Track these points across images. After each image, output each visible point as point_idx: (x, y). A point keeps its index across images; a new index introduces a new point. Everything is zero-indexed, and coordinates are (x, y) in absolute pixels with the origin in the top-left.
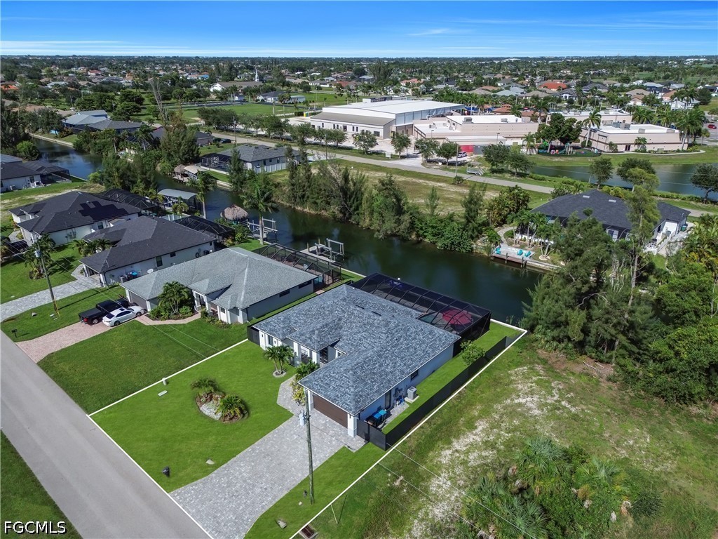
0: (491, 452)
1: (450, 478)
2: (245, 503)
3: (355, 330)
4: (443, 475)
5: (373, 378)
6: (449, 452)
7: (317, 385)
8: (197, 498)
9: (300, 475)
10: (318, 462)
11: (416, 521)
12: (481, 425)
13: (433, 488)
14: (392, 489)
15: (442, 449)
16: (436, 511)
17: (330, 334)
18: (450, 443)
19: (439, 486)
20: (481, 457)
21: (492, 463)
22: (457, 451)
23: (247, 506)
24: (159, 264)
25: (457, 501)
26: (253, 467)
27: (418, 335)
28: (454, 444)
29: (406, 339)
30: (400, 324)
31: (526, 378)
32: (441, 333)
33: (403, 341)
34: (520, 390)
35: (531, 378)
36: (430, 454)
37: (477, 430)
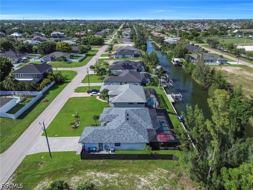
0: (102, 184)
5: (97, 136)
6: (93, 173)
12: (116, 175)
13: (72, 178)
15: (94, 171)
17: (109, 118)
22: (95, 175)
24: (121, 84)
27: (131, 132)
28: (99, 173)
29: (125, 131)
30: (129, 126)
31: (160, 175)
32: (142, 137)
33: (123, 131)
34: (149, 176)
35: (162, 176)
36: (89, 170)
37: (111, 175)
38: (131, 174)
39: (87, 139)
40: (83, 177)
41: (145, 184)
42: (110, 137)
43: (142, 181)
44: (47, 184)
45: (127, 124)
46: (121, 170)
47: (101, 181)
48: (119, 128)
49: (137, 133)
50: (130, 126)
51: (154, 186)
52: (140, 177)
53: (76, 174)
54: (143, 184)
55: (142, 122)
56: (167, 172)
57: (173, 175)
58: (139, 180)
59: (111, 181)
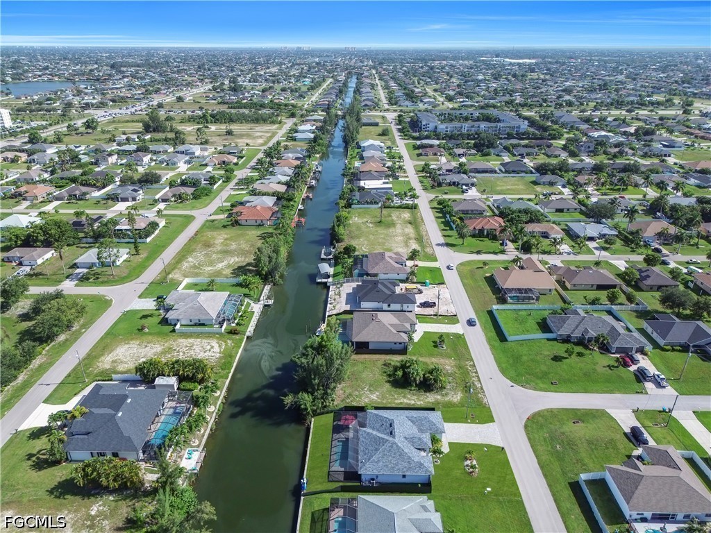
0: (407, 396)
1: (426, 399)
4: (427, 401)
11: (446, 400)
13: (434, 400)
16: (439, 397)
19: (431, 399)
20: (411, 397)
21: (411, 394)
22: (415, 402)
25: (432, 395)
40: (425, 401)
41: (373, 395)
43: (375, 397)
44: (453, 399)
47: (409, 398)
51: (366, 394)
52: (377, 400)
53: (433, 403)
54: (375, 395)
55: (373, 432)
58: (378, 398)
59: (401, 398)
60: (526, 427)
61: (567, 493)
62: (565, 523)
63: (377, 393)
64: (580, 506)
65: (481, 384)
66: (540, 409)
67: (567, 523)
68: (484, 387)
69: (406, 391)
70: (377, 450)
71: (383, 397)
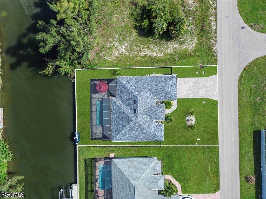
0: (151, 46)
1: (166, 49)
2: (207, 83)
3: (147, 103)
4: (167, 52)
6: (159, 55)
7: (175, 93)
8: (214, 94)
9: (192, 79)
10: (186, 79)
11: (182, 49)
12: (142, 54)
13: (172, 51)
14: (179, 59)
15: (159, 57)
16: (177, 46)
18: (155, 57)
19: (170, 50)
20: (154, 47)
21: (154, 44)
22: (157, 54)
23: (207, 82)
25: (171, 44)
26: (198, 91)
27: (131, 85)
28: (155, 56)
29: (138, 86)
30: (134, 92)
31: (111, 55)
32: (122, 82)
33: (139, 86)
34: (119, 53)
35: (110, 54)
36: (163, 58)
37: (146, 54)
38: (131, 55)
39: (170, 79)
40: (165, 52)
41: (122, 47)
42: (150, 81)
43: (124, 49)
44: (188, 47)
45: (135, 94)
46: (139, 58)
47: (152, 49)
48: (143, 89)
49: (126, 85)
50: (132, 92)
51: (117, 45)
52: (125, 53)
53: (171, 55)
54: (124, 47)
55: (121, 105)
56: (105, 58)
57: (102, 54)
58: (126, 50)
59: (145, 49)
60: (240, 78)
61: (250, 140)
62: (240, 163)
63: (126, 44)
64: (255, 149)
65: (216, 26)
66: (257, 57)
67: (242, 163)
68: (218, 31)
69: (151, 39)
70: (124, 126)
71: (131, 50)
